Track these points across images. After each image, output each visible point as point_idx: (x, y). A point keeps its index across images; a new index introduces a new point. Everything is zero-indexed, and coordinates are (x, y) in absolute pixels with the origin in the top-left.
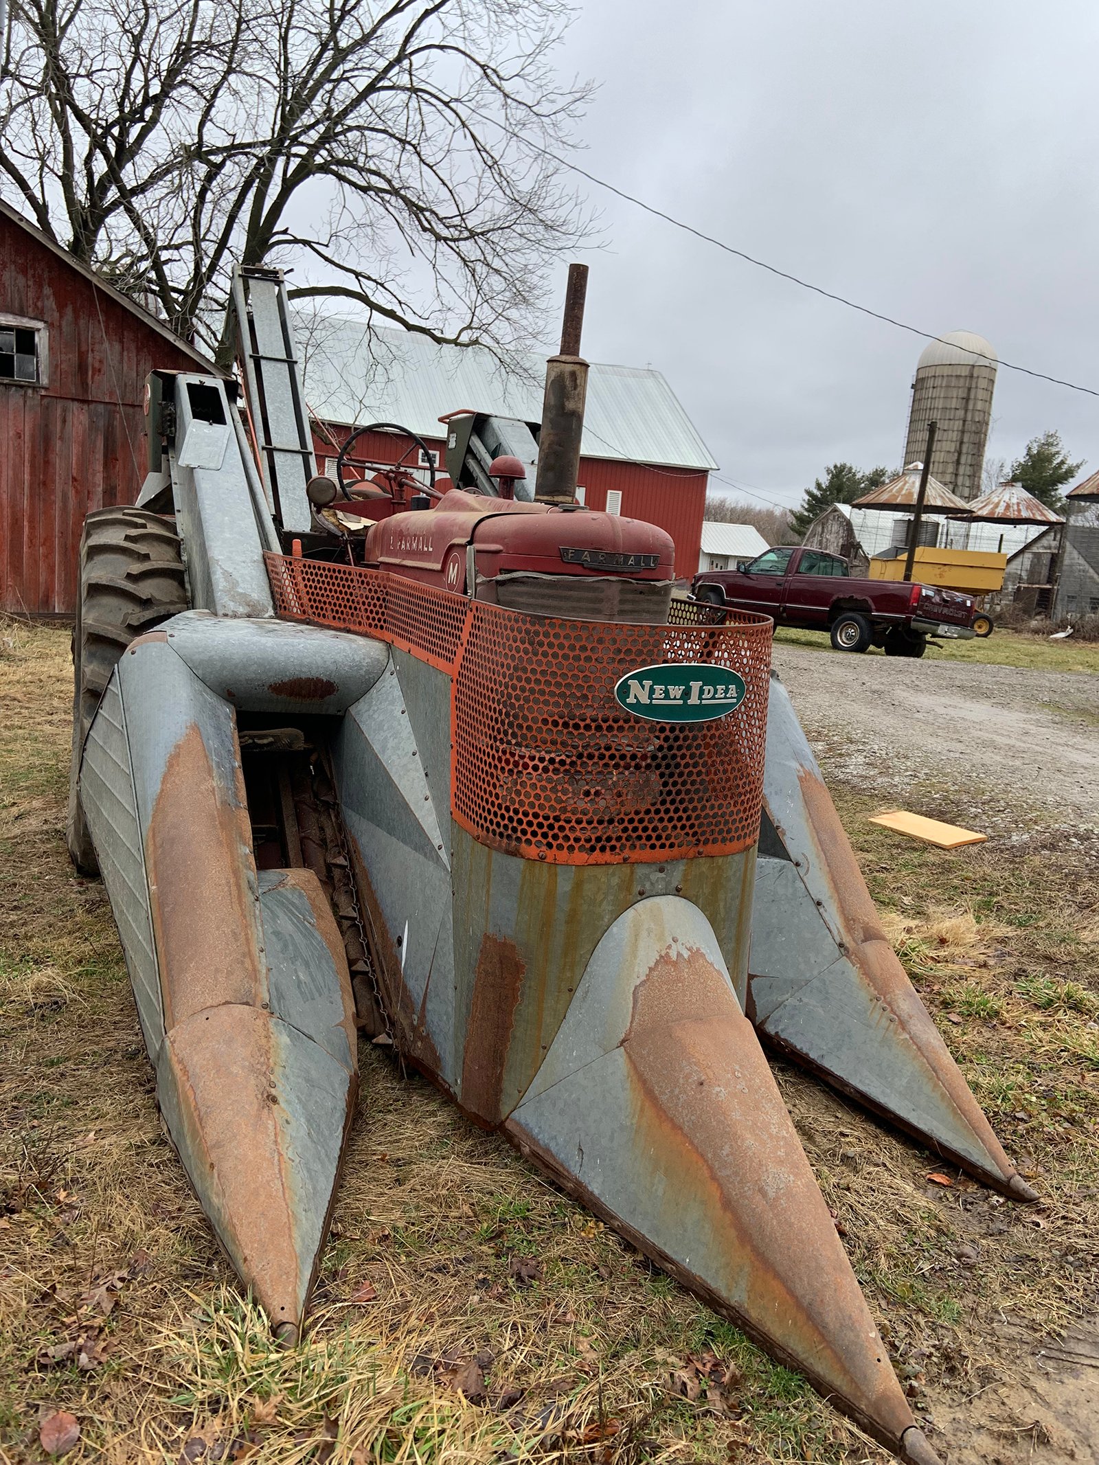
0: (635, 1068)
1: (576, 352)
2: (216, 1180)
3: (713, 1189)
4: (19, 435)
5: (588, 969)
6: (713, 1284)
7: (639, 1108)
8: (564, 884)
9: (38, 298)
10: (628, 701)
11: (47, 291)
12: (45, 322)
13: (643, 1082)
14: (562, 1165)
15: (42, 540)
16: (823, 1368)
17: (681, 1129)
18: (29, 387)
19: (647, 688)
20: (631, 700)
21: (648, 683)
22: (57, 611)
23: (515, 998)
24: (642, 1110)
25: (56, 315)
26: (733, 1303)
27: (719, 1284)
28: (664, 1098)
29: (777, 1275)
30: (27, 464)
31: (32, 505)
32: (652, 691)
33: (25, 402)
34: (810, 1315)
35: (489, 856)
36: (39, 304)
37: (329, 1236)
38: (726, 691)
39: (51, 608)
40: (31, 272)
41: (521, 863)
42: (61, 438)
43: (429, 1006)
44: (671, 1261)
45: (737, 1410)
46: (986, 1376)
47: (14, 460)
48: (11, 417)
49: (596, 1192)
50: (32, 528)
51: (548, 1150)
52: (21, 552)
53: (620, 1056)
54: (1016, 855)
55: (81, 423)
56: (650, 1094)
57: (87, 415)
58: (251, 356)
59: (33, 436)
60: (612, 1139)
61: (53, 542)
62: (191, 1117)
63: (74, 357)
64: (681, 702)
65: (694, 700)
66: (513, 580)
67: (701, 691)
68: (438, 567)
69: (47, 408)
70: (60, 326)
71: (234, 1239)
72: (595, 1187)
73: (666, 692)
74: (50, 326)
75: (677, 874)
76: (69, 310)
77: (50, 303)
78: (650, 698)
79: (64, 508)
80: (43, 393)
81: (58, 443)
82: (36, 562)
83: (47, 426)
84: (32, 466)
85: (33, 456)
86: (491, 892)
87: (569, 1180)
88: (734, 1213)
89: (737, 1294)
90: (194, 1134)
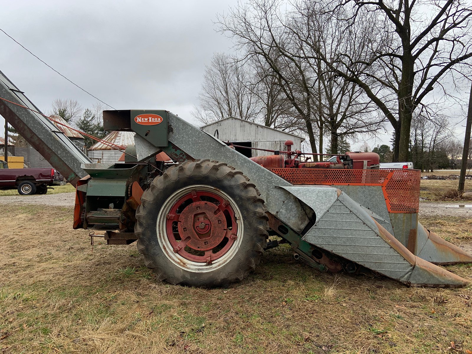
0: (432, 240)
2: (447, 276)
3: (450, 249)
17: (442, 244)
24: (436, 245)
28: (438, 242)
29: (462, 254)
35: (411, 215)
53: (429, 240)
60: (434, 252)
62: (433, 272)
71: (458, 280)
72: (435, 261)
86: (411, 222)
88: (454, 250)
89: (459, 260)
90: (437, 274)
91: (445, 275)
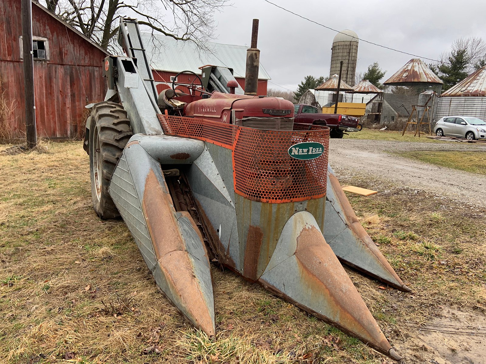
0: (300, 260)
1: (256, 47)
2: (182, 299)
4: (41, 77)
5: (282, 234)
6: (329, 317)
7: (301, 271)
8: (274, 210)
9: (44, 30)
10: (292, 154)
11: (47, 27)
12: (47, 38)
13: (302, 264)
14: (278, 290)
15: (51, 113)
16: (363, 336)
17: (315, 276)
18: (43, 61)
19: (297, 150)
20: (293, 154)
21: (297, 148)
22: (58, 137)
23: (260, 244)
24: (303, 272)
25: (51, 35)
26: (335, 321)
27: (330, 317)
28: (309, 268)
29: (348, 312)
30: (44, 87)
31: (47, 101)
32: (299, 151)
33: (42, 66)
34: (359, 322)
35: (251, 203)
36: (45, 32)
37: (217, 314)
38: (319, 150)
39: (56, 136)
40: (41, 21)
41: (261, 204)
42: (55, 78)
43: (230, 249)
44: (315, 312)
45: (342, 349)
46: (407, 336)
47: (40, 86)
48: (38, 71)
49: (290, 296)
50: (47, 109)
51: (273, 286)
52: (44, 117)
53: (294, 258)
54: (387, 196)
55: (61, 72)
56: (305, 267)
57: (63, 69)
58: (130, 49)
59: (45, 77)
60: (294, 281)
61: (55, 113)
62: (171, 283)
63: (58, 51)
64: (307, 154)
65: (310, 153)
66: (248, 120)
67: (312, 150)
68: (219, 116)
69: (50, 67)
70: (52, 39)
71: (191, 315)
72: (290, 294)
73: (303, 151)
74: (49, 39)
75: (305, 204)
76: (55, 34)
77: (49, 32)
78: (298, 153)
79: (58, 102)
80: (48, 62)
81: (54, 79)
82: (49, 120)
83: (50, 73)
84: (46, 88)
85: (46, 84)
86: (252, 213)
87: (281, 294)
88: (334, 297)
89: (337, 319)
90: (173, 287)
91: (180, 296)
